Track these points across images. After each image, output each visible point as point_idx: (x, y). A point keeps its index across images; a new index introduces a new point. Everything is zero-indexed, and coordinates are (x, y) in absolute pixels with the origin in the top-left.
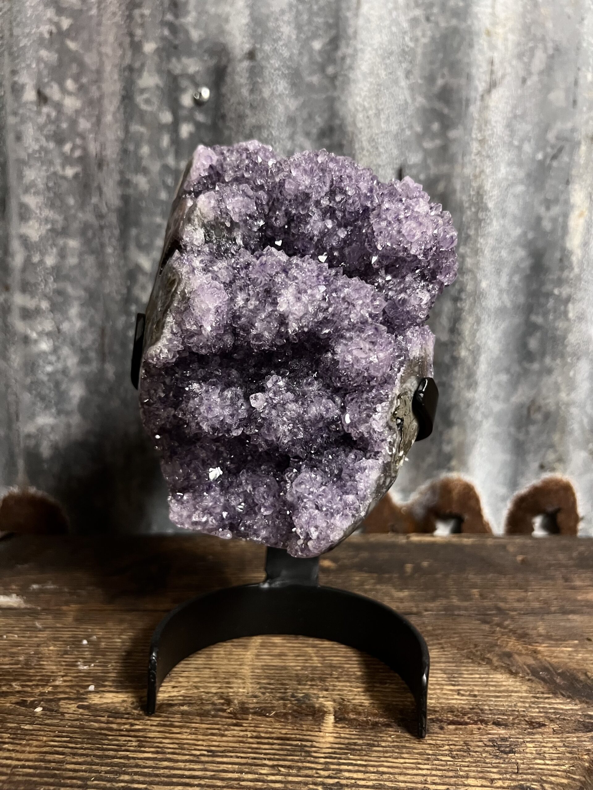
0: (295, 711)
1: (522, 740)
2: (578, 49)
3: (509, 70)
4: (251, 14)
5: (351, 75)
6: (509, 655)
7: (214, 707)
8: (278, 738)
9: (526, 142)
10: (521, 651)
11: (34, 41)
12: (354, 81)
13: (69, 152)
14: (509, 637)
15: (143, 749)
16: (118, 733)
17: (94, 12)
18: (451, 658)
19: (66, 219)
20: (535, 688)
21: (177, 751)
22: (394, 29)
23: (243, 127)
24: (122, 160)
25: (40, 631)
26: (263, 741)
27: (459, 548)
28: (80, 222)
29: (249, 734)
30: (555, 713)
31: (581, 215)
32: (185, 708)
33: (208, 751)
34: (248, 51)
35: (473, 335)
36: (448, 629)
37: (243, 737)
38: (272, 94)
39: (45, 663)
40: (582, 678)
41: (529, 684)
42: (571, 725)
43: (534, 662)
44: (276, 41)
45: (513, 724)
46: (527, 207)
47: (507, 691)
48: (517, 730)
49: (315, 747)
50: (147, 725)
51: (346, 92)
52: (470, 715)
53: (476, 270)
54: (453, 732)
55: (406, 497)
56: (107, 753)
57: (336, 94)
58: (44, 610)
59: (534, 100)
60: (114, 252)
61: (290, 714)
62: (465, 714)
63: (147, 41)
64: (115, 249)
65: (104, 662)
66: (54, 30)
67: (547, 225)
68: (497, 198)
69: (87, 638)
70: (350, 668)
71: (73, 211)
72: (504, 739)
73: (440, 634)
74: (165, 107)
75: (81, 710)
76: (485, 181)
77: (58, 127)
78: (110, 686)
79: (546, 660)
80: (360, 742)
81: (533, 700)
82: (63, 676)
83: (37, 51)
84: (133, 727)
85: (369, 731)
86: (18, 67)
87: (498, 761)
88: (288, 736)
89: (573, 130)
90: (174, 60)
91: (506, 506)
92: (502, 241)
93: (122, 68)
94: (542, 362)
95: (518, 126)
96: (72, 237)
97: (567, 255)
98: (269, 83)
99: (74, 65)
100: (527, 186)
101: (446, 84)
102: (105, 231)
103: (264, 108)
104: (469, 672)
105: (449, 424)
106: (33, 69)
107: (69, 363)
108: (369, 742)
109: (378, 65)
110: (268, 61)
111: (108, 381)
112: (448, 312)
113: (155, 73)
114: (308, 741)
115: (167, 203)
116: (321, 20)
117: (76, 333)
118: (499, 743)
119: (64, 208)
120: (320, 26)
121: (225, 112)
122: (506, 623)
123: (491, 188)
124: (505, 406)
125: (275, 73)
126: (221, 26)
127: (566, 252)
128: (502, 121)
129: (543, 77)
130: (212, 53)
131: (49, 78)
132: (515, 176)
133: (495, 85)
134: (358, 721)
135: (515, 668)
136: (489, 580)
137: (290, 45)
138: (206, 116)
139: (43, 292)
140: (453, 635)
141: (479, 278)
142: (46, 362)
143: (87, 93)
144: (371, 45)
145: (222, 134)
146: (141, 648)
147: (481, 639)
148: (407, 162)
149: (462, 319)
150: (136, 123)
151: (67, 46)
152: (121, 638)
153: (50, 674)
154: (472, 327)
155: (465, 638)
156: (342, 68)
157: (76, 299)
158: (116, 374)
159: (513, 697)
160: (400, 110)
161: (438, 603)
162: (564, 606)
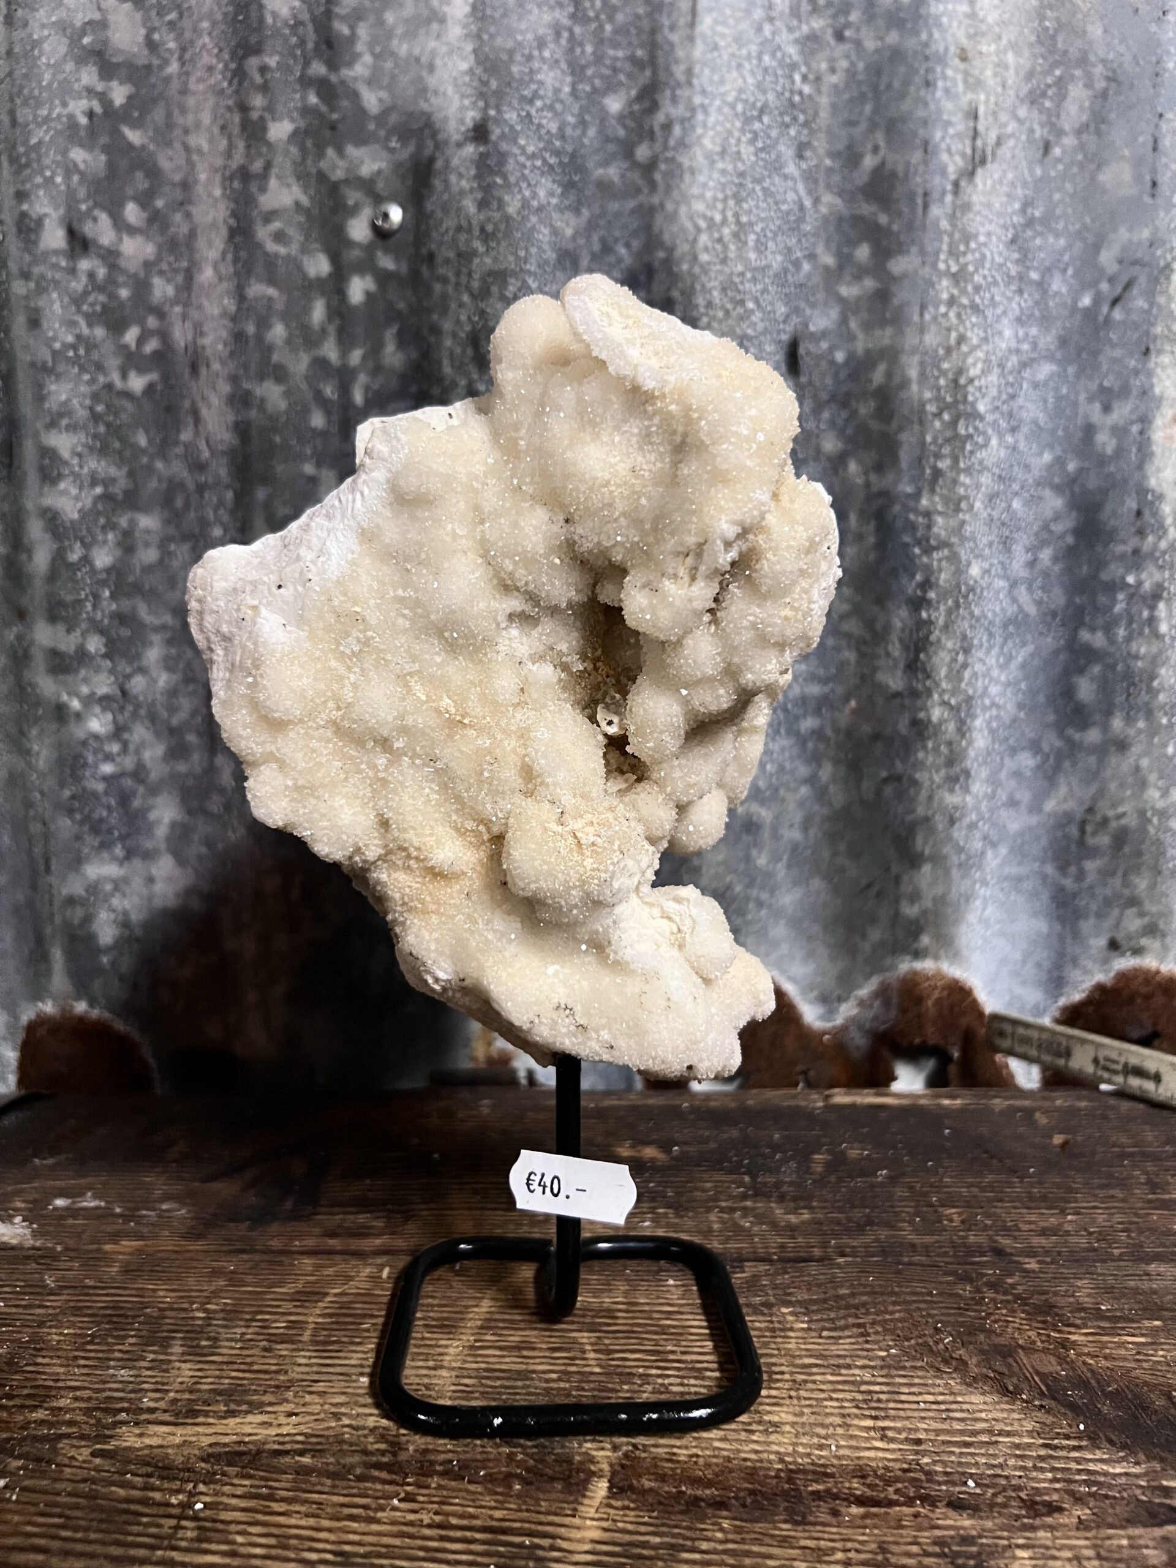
0: (528, 1469)
1: (1005, 1542)
2: (1158, 72)
3: (1012, 127)
4: (475, 51)
5: (686, 162)
6: (1007, 1352)
7: (365, 1458)
8: (484, 1530)
9: (1056, 272)
10: (1034, 1342)
11: (58, 132)
12: (692, 171)
13: (133, 346)
14: (1012, 1313)
15: (205, 1546)
16: (161, 1510)
17: (173, 68)
18: (878, 1357)
19: (131, 474)
20: (1053, 1426)
21: (274, 1552)
22: (766, 58)
23: (470, 275)
24: (232, 354)
25: (51, 1293)
26: (452, 1533)
27: (931, 1118)
28: (160, 480)
29: (426, 1521)
30: (1088, 1483)
32: (306, 1460)
33: (335, 1553)
34: (470, 123)
35: (956, 676)
36: (882, 1294)
37: (411, 1524)
38: (525, 205)
39: (45, 1361)
40: (1160, 1403)
41: (1040, 1415)
42: (1118, 1509)
43: (1058, 1368)
44: (531, 102)
46: (1062, 408)
47: (990, 1432)
48: (999, 1521)
49: (558, 1549)
50: (223, 1494)
51: (675, 194)
52: (900, 1485)
53: (954, 540)
54: (859, 1522)
55: (830, 1013)
56: (132, 1552)
57: (656, 200)
58: (67, 1249)
59: (1069, 187)
61: (519, 1477)
62: (888, 1482)
63: (274, 119)
64: (225, 530)
66: (98, 109)
67: (1105, 441)
68: (1000, 392)
70: (659, 1376)
71: (145, 460)
72: (967, 1540)
73: (864, 1305)
74: (317, 246)
75: (98, 1461)
76: (970, 360)
77: (112, 296)
78: (165, 1411)
79: (1084, 1363)
80: (656, 1540)
81: (1043, 1452)
82: (75, 1389)
83: (65, 152)
85: (680, 1517)
86: (28, 186)
88: (507, 1524)
89: (1153, 244)
90: (330, 152)
92: (1012, 479)
93: (227, 173)
94: (1106, 727)
95: (1038, 241)
96: (146, 510)
97: (1152, 503)
98: (517, 184)
99: (139, 175)
100: (1063, 363)
101: (883, 164)
102: (206, 496)
103: (508, 234)
104: (913, 1390)
105: (914, 860)
106: (57, 186)
107: (147, 755)
108: (674, 1541)
109: (737, 134)
110: (515, 142)
111: (222, 791)
112: (903, 630)
113: (291, 180)
114: (545, 1535)
115: (323, 434)
116: (620, 54)
117: (158, 696)
118: (955, 1548)
119: (127, 453)
120: (619, 64)
121: (433, 247)
122: (1010, 1281)
123: (983, 372)
124: (1033, 820)
125: (528, 163)
126: (420, 79)
127: (1150, 497)
128: (999, 231)
129: (1084, 137)
130: (405, 133)
131: (91, 203)
132: (1035, 345)
133: (983, 162)
134: (657, 1493)
135: (1015, 1380)
136: (983, 1190)
137: (559, 107)
138: (397, 259)
139: (91, 620)
140: (890, 1308)
141: (964, 557)
142: (100, 756)
143: (165, 226)
144: (724, 95)
145: (429, 291)
146: (239, 1331)
147: (951, 1315)
148: (807, 326)
149: (932, 644)
150: (259, 280)
151: (124, 137)
152: (206, 1311)
153: (51, 1383)
154: (954, 660)
155: (916, 1314)
156: (665, 146)
157: (156, 629)
158: (237, 776)
159: (1000, 1446)
160: (787, 222)
161: (870, 1239)
162: (1140, 1246)
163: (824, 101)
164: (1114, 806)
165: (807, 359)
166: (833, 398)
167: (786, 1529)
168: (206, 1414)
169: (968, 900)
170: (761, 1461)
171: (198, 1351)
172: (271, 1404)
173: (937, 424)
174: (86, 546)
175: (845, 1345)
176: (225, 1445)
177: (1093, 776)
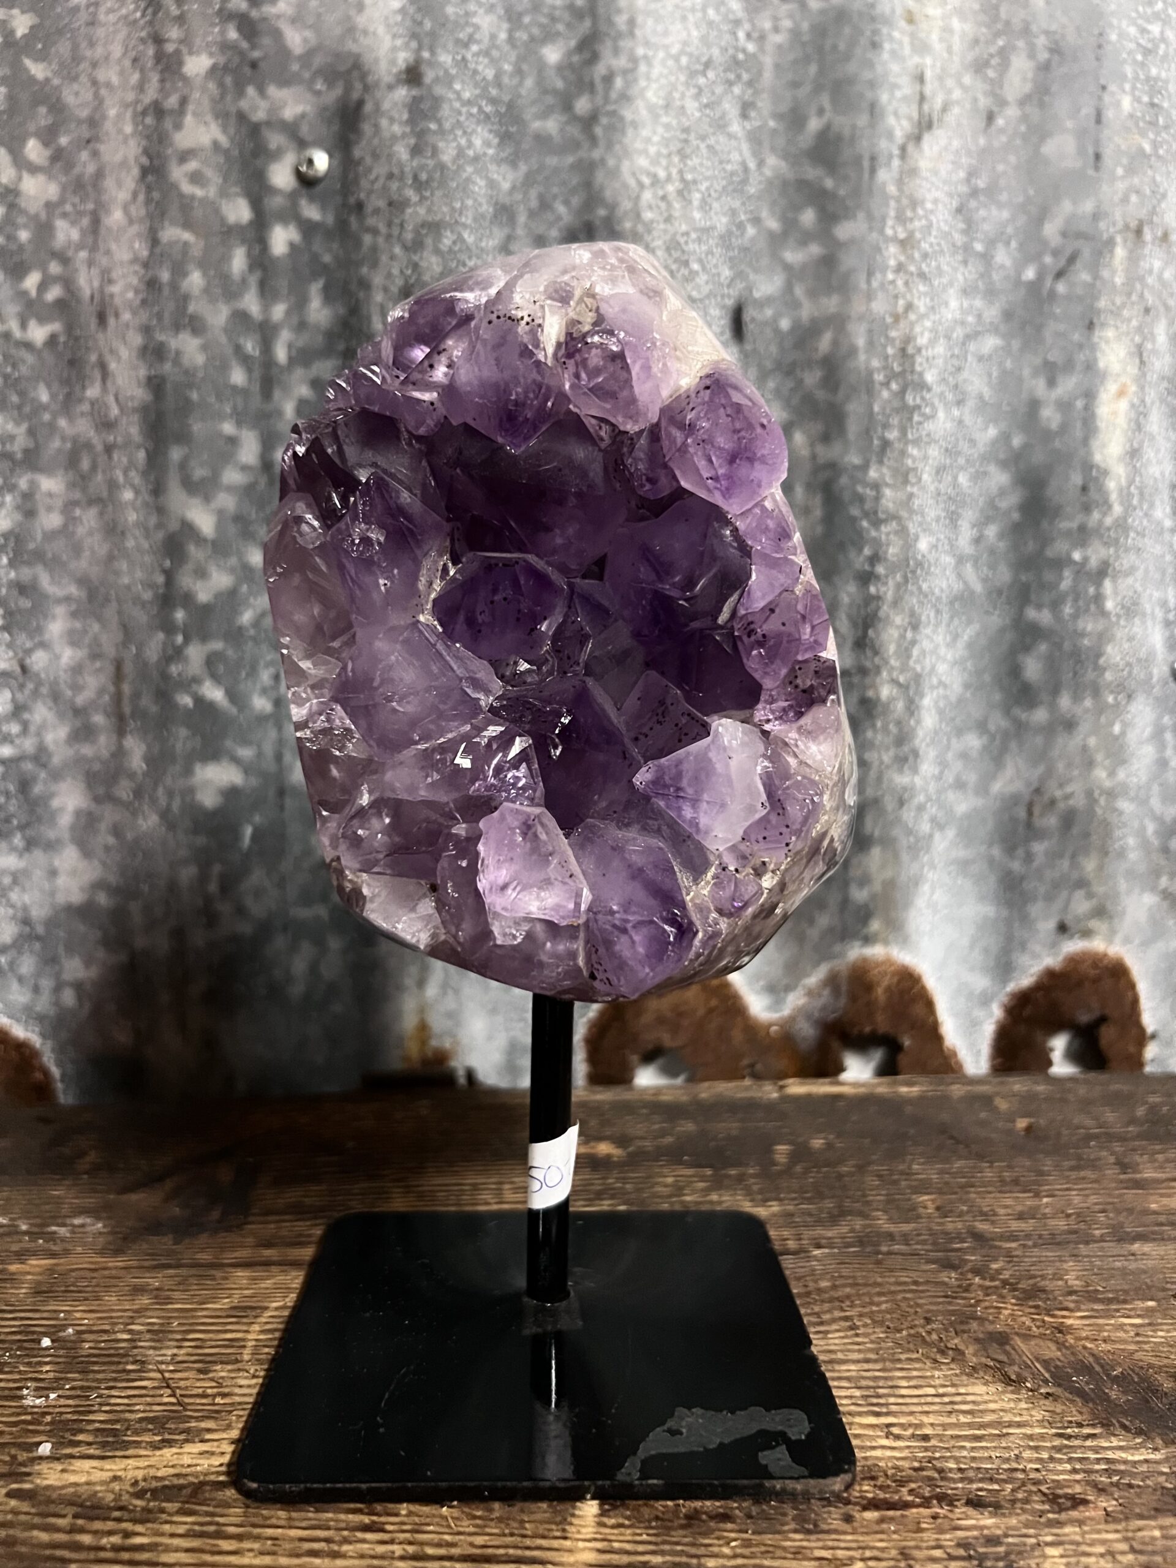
1: (1033, 1540)
2: (1100, 45)
3: (957, 94)
5: (628, 114)
6: (1002, 1339)
8: (464, 1558)
9: (1000, 244)
10: (1029, 1328)
12: (635, 125)
13: (33, 293)
14: (1003, 1299)
18: (871, 1350)
19: (31, 432)
20: (1063, 1414)
22: (711, 12)
23: (402, 226)
24: (144, 302)
27: (891, 1107)
28: (63, 439)
30: (1108, 1472)
31: (1121, 393)
34: (404, 67)
35: (905, 652)
36: (866, 1285)
37: (382, 1557)
38: (460, 153)
41: (1047, 1402)
42: (1144, 1499)
43: (1059, 1354)
44: (466, 45)
45: (1013, 1502)
46: (1007, 381)
47: (998, 1424)
48: (1023, 1518)
50: (163, 1534)
51: (617, 147)
52: (913, 1485)
53: (904, 514)
54: (876, 1528)
55: (777, 1003)
57: (596, 154)
59: (1012, 159)
60: (136, 499)
62: (901, 1483)
63: (191, 53)
64: (137, 492)
65: (82, 1388)
67: (1050, 416)
68: (946, 362)
69: (54, 1331)
71: (47, 417)
72: (992, 1541)
73: (848, 1297)
74: (236, 189)
75: (14, 1503)
76: (918, 329)
77: (10, 238)
78: (89, 1444)
79: (1085, 1348)
80: (657, 1560)
81: (1057, 1442)
84: (129, 1541)
85: (681, 1532)
88: (490, 1551)
89: (1096, 216)
90: (251, 91)
91: (991, 1015)
92: (959, 453)
93: (140, 108)
94: (1053, 706)
95: (982, 213)
96: (47, 471)
97: (1097, 479)
98: (452, 130)
99: (43, 110)
100: (1007, 337)
101: (827, 128)
102: (115, 456)
103: (443, 183)
104: (913, 1383)
105: (863, 843)
107: (50, 738)
109: (681, 88)
110: (449, 85)
111: (132, 776)
112: (851, 605)
113: (209, 118)
115: (244, 392)
116: (558, 2)
117: (61, 673)
118: (981, 1550)
119: (27, 409)
120: (557, 13)
121: (362, 196)
122: (994, 1266)
123: (930, 341)
124: (979, 802)
125: (464, 110)
126: (348, 18)
127: (1094, 473)
128: (946, 200)
129: (1028, 109)
130: (331, 75)
132: (979, 316)
133: (930, 126)
134: (654, 1508)
135: (1016, 1368)
136: (954, 1175)
137: (495, 53)
138: (323, 208)
140: (876, 1299)
141: (912, 531)
143: (69, 166)
144: (666, 47)
145: (358, 243)
146: (169, 1352)
147: (938, 1304)
148: (751, 292)
149: (880, 620)
150: (173, 223)
151: (27, 70)
152: (130, 1332)
154: (903, 637)
155: (903, 1305)
156: (606, 99)
157: (59, 601)
158: (149, 759)
159: (1012, 1438)
160: (731, 183)
161: (845, 1229)
162: (1121, 1225)
163: (768, 61)
164: (1061, 786)
165: (751, 326)
166: (779, 366)
167: (797, 1540)
168: (137, 1444)
169: (917, 884)
171: (124, 1376)
172: (209, 1430)
173: (885, 394)
176: (162, 1479)
177: (1041, 756)
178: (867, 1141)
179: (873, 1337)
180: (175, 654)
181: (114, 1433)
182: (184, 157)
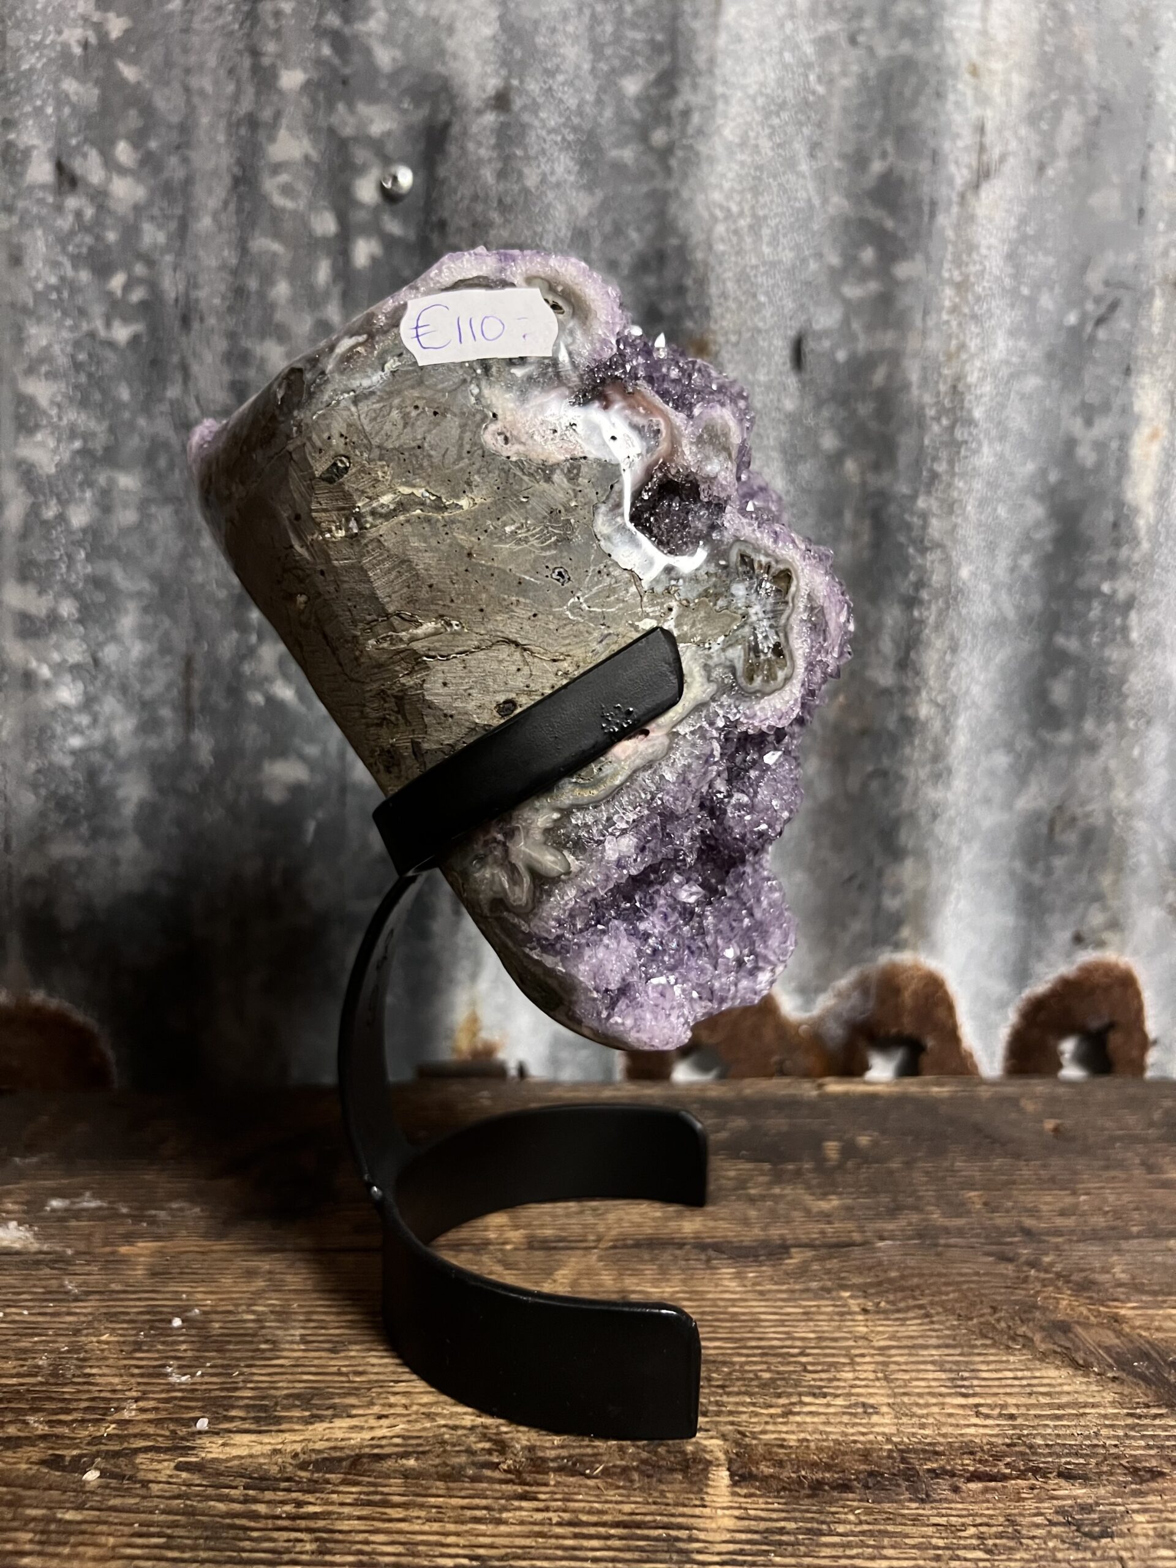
0: (644, 1462)
1: (1122, 1508)
2: (1149, 105)
3: (1013, 145)
4: (501, 18)
5: (702, 148)
6: (1064, 1328)
7: (472, 1458)
8: (617, 1525)
9: (1045, 289)
10: (1086, 1317)
11: (50, 60)
12: (711, 160)
13: (119, 293)
14: (1059, 1290)
15: (328, 1558)
16: (270, 1523)
17: (175, 4)
18: (948, 1336)
19: (112, 430)
20: (1131, 1396)
22: (788, 56)
24: (231, 309)
25: (76, 1300)
26: (585, 1531)
27: (927, 1106)
28: (142, 439)
29: (555, 1519)
31: (1154, 436)
32: (412, 1462)
33: (471, 1558)
34: (493, 93)
35: (944, 674)
36: (932, 1275)
37: (541, 1523)
38: (544, 180)
39: (94, 1371)
41: (1115, 1386)
43: (1117, 1341)
44: (551, 73)
45: (1100, 1474)
46: (1046, 419)
47: (1075, 1404)
48: (1110, 1488)
49: (698, 1540)
50: (332, 1503)
51: (691, 181)
52: (1008, 1460)
53: (949, 544)
54: (981, 1498)
55: (808, 1003)
57: (671, 185)
58: (78, 1253)
59: (1060, 208)
61: (636, 1469)
62: (997, 1457)
63: (286, 68)
65: (222, 1366)
66: (93, 39)
67: (1086, 455)
68: (991, 400)
69: (181, 1311)
70: (747, 1363)
71: (127, 415)
72: (1086, 1509)
73: (918, 1286)
74: (324, 203)
75: (184, 1475)
76: (968, 367)
77: (98, 238)
78: (243, 1419)
79: (1140, 1336)
80: (791, 1525)
81: (1130, 1421)
82: (137, 1400)
83: (56, 82)
84: (302, 1510)
85: (807, 1501)
86: (17, 114)
87: (1080, 1555)
88: (639, 1518)
89: (1137, 268)
90: (341, 107)
91: (1006, 1018)
92: (999, 486)
93: (234, 118)
94: (1078, 730)
95: (1030, 258)
96: (126, 468)
97: (1128, 516)
98: (536, 158)
99: (133, 113)
100: (1048, 377)
101: (890, 171)
103: (526, 208)
104: (992, 1367)
105: (895, 853)
106: (48, 117)
107: (117, 729)
108: (809, 1525)
109: (756, 127)
110: (535, 113)
111: (199, 769)
112: (894, 628)
113: (301, 132)
114: (680, 1527)
116: (639, 36)
117: (131, 667)
118: (1078, 1517)
119: (109, 407)
120: (639, 47)
121: (446, 214)
122: (1047, 1259)
123: (979, 379)
124: (1004, 817)
125: (548, 138)
126: (438, 41)
127: (1125, 510)
128: (999, 246)
129: (1077, 162)
130: (418, 95)
131: (81, 138)
132: (1023, 357)
133: (987, 175)
134: (780, 1479)
135: (1082, 1354)
136: (996, 1172)
137: (577, 82)
138: (405, 224)
139: (63, 582)
141: (955, 559)
142: (69, 727)
143: (158, 170)
144: (744, 88)
146: (298, 1332)
147: (1001, 1294)
148: (811, 324)
149: (921, 642)
150: (264, 233)
151: (120, 73)
152: (253, 1312)
153: (108, 1395)
154: (942, 659)
155: (970, 1294)
156: (683, 133)
157: (132, 596)
158: (216, 753)
159: (1089, 1417)
160: (797, 220)
161: (903, 1223)
162: (1155, 1223)
163: (836, 103)
164: (1082, 804)
165: (810, 357)
166: (834, 396)
167: (913, 1508)
168: (290, 1419)
169: (944, 895)
170: (871, 1442)
171: (260, 1355)
172: (354, 1406)
174: (63, 503)
175: (913, 1328)
176: (319, 1452)
177: (1062, 776)
178: (910, 1138)
179: (948, 1324)
180: (250, 653)
181: (264, 1408)
182: (277, 168)
